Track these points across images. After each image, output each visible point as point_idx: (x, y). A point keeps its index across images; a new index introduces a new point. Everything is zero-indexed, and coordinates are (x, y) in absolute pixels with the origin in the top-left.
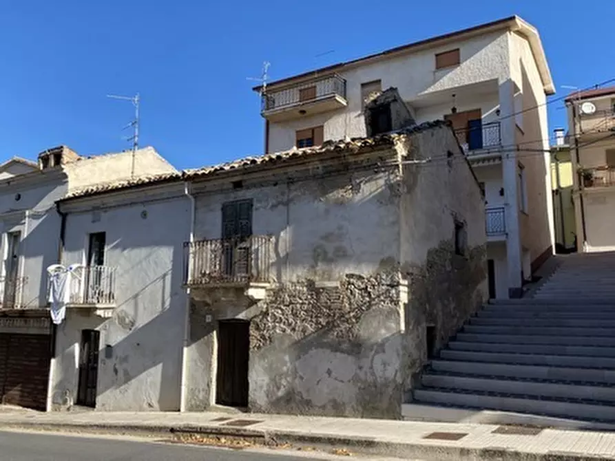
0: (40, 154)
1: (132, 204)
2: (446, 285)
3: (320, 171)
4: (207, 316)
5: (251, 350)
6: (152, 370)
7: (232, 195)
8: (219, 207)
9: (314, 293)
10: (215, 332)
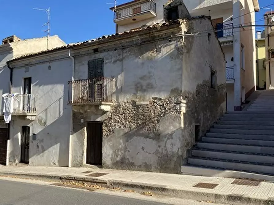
0: (3, 40)
1: (44, 62)
2: (205, 104)
3: (139, 41)
4: (81, 120)
5: (103, 137)
6: (55, 146)
7: (93, 56)
8: (87, 62)
9: (135, 108)
10: (85, 128)
